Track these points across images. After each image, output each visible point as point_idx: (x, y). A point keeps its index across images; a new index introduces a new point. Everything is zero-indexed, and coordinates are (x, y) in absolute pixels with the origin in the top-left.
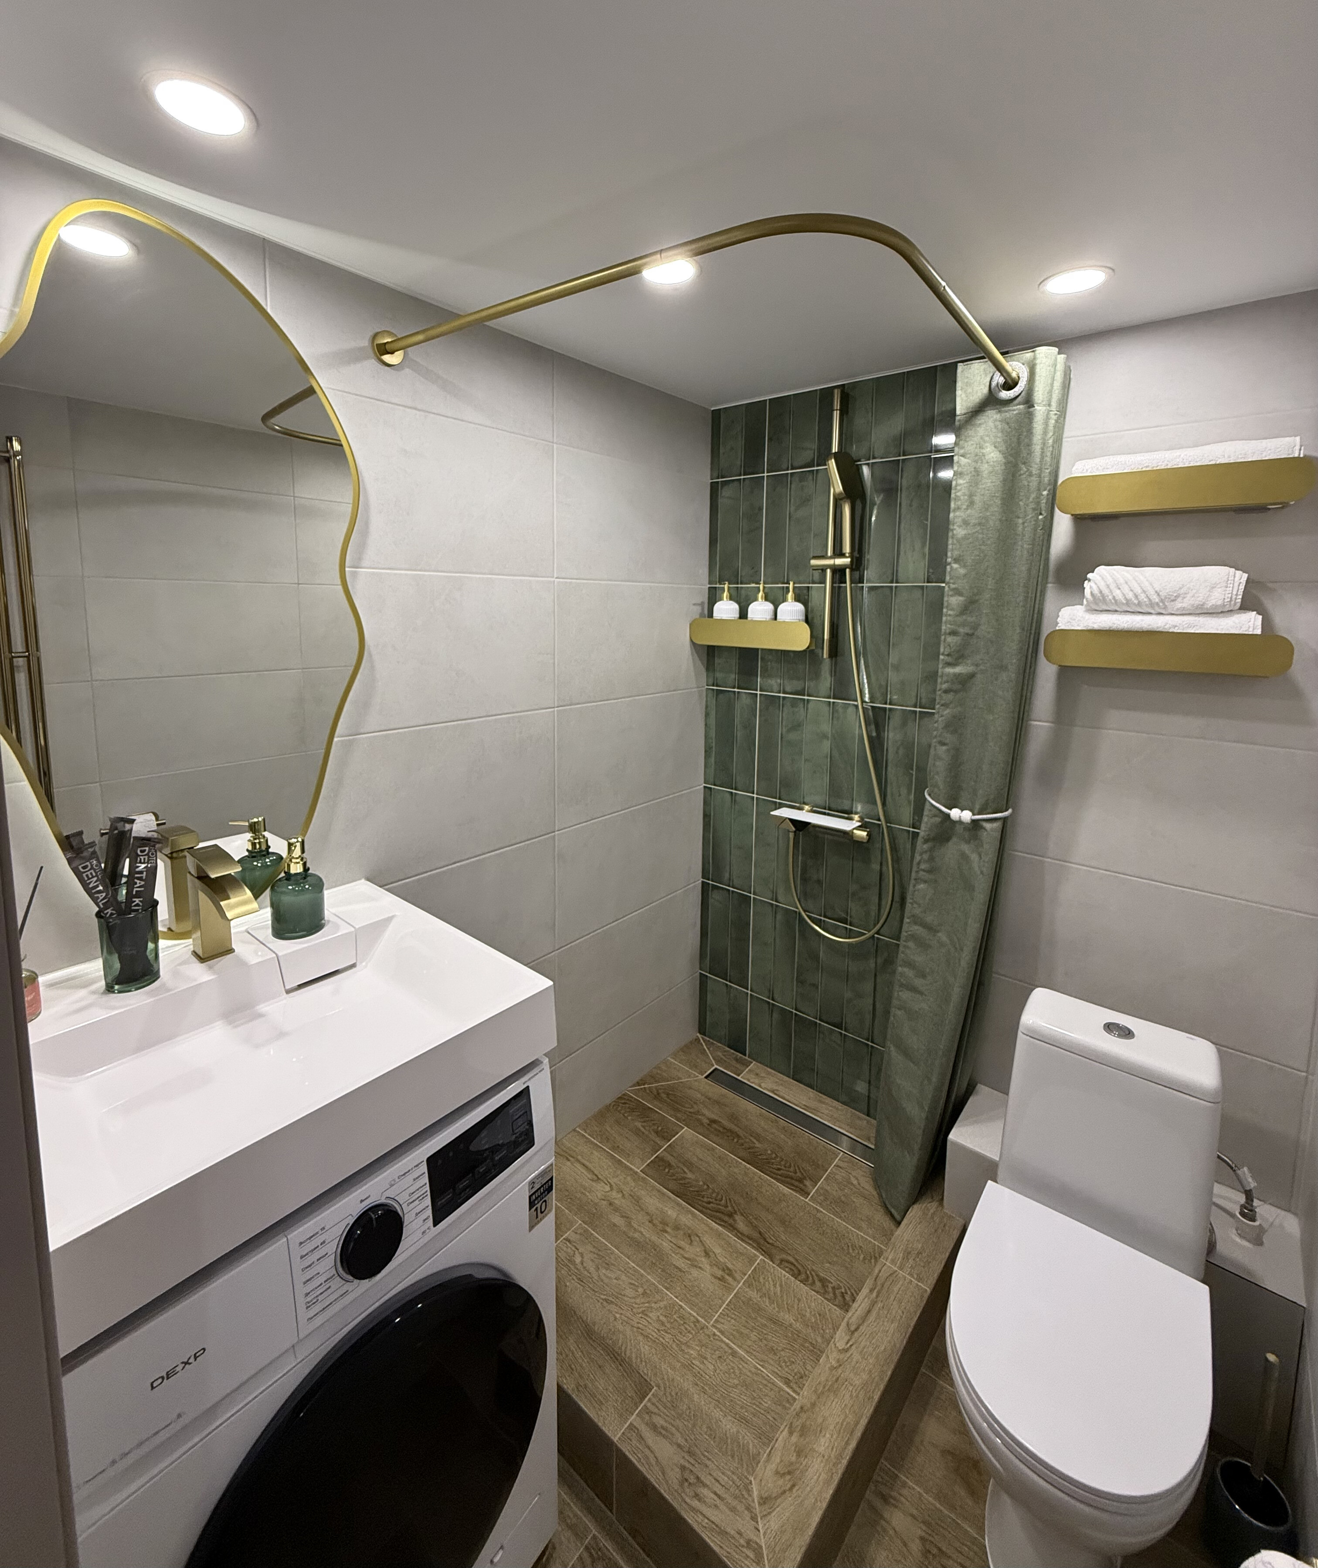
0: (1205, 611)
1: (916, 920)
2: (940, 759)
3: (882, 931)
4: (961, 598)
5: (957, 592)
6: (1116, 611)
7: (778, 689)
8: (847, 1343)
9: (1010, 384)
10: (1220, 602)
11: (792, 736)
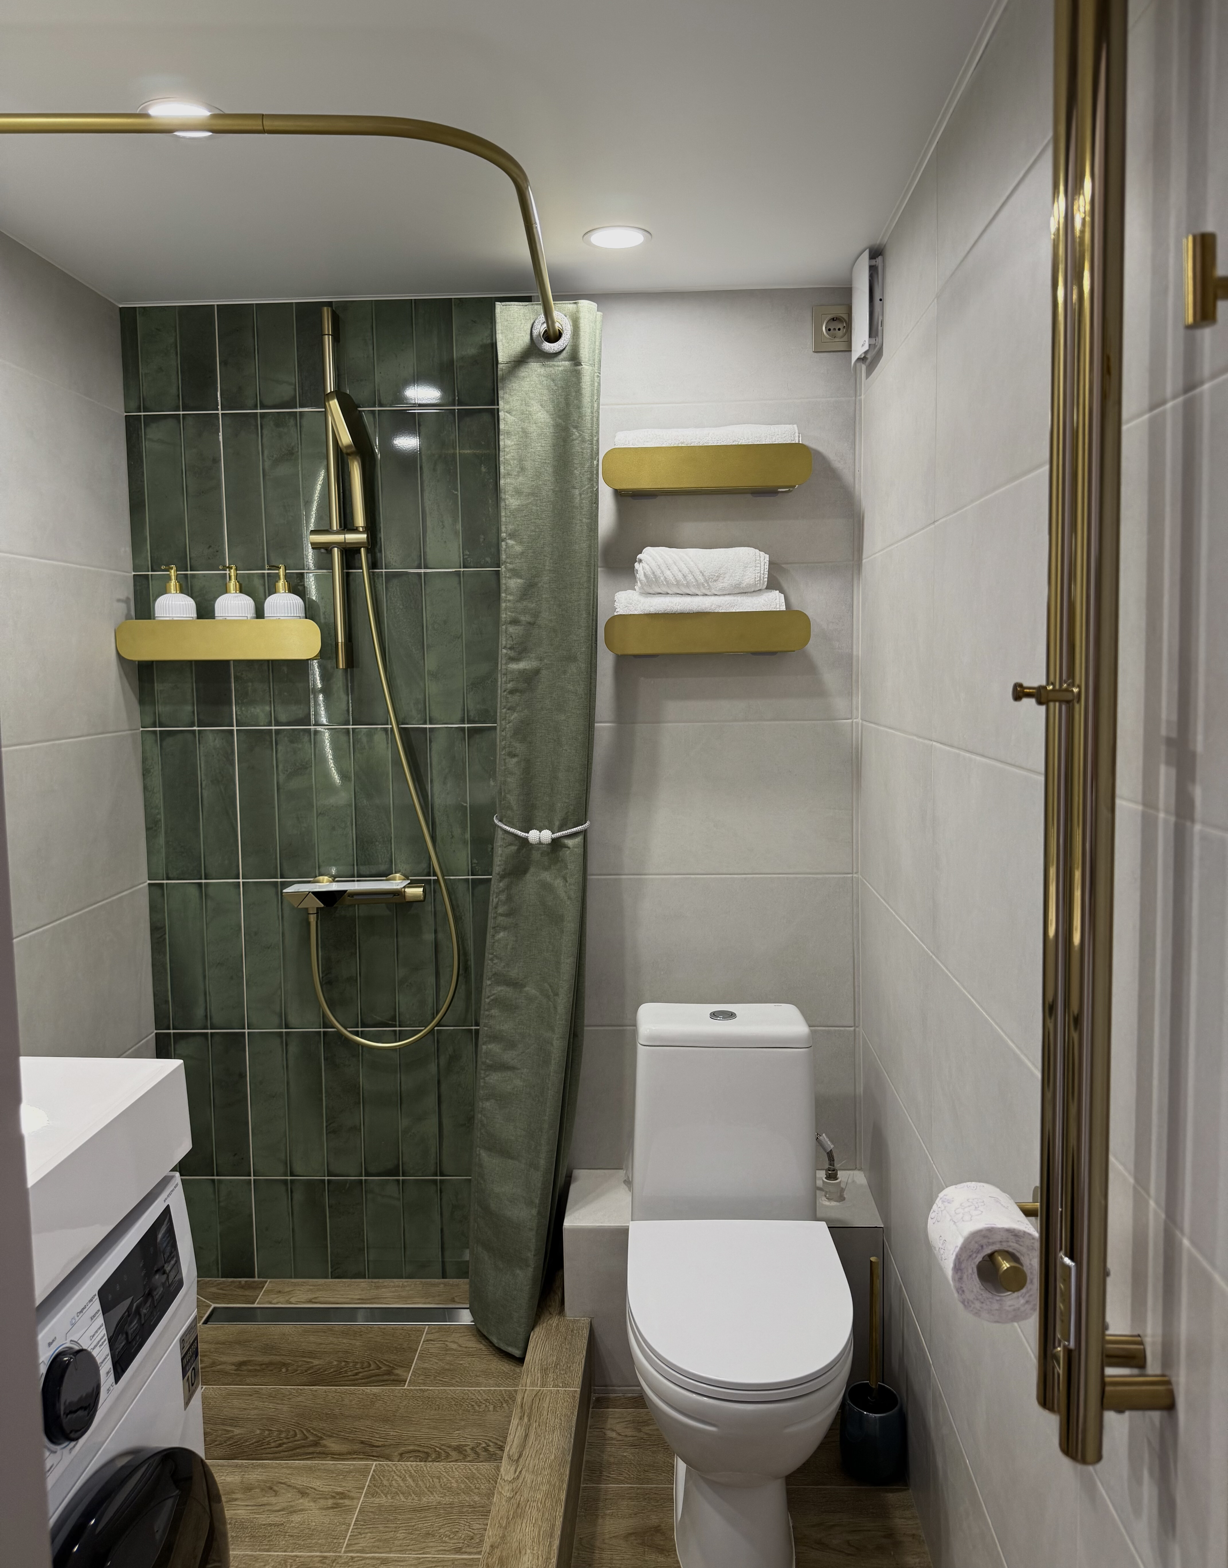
0: (742, 591)
1: (502, 979)
2: (512, 773)
3: (442, 1022)
4: (519, 581)
5: (515, 573)
6: (668, 594)
7: (267, 721)
8: (515, 1472)
9: (553, 336)
10: (752, 582)
11: (295, 784)
